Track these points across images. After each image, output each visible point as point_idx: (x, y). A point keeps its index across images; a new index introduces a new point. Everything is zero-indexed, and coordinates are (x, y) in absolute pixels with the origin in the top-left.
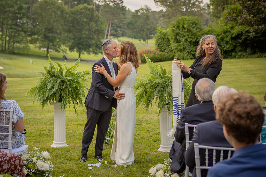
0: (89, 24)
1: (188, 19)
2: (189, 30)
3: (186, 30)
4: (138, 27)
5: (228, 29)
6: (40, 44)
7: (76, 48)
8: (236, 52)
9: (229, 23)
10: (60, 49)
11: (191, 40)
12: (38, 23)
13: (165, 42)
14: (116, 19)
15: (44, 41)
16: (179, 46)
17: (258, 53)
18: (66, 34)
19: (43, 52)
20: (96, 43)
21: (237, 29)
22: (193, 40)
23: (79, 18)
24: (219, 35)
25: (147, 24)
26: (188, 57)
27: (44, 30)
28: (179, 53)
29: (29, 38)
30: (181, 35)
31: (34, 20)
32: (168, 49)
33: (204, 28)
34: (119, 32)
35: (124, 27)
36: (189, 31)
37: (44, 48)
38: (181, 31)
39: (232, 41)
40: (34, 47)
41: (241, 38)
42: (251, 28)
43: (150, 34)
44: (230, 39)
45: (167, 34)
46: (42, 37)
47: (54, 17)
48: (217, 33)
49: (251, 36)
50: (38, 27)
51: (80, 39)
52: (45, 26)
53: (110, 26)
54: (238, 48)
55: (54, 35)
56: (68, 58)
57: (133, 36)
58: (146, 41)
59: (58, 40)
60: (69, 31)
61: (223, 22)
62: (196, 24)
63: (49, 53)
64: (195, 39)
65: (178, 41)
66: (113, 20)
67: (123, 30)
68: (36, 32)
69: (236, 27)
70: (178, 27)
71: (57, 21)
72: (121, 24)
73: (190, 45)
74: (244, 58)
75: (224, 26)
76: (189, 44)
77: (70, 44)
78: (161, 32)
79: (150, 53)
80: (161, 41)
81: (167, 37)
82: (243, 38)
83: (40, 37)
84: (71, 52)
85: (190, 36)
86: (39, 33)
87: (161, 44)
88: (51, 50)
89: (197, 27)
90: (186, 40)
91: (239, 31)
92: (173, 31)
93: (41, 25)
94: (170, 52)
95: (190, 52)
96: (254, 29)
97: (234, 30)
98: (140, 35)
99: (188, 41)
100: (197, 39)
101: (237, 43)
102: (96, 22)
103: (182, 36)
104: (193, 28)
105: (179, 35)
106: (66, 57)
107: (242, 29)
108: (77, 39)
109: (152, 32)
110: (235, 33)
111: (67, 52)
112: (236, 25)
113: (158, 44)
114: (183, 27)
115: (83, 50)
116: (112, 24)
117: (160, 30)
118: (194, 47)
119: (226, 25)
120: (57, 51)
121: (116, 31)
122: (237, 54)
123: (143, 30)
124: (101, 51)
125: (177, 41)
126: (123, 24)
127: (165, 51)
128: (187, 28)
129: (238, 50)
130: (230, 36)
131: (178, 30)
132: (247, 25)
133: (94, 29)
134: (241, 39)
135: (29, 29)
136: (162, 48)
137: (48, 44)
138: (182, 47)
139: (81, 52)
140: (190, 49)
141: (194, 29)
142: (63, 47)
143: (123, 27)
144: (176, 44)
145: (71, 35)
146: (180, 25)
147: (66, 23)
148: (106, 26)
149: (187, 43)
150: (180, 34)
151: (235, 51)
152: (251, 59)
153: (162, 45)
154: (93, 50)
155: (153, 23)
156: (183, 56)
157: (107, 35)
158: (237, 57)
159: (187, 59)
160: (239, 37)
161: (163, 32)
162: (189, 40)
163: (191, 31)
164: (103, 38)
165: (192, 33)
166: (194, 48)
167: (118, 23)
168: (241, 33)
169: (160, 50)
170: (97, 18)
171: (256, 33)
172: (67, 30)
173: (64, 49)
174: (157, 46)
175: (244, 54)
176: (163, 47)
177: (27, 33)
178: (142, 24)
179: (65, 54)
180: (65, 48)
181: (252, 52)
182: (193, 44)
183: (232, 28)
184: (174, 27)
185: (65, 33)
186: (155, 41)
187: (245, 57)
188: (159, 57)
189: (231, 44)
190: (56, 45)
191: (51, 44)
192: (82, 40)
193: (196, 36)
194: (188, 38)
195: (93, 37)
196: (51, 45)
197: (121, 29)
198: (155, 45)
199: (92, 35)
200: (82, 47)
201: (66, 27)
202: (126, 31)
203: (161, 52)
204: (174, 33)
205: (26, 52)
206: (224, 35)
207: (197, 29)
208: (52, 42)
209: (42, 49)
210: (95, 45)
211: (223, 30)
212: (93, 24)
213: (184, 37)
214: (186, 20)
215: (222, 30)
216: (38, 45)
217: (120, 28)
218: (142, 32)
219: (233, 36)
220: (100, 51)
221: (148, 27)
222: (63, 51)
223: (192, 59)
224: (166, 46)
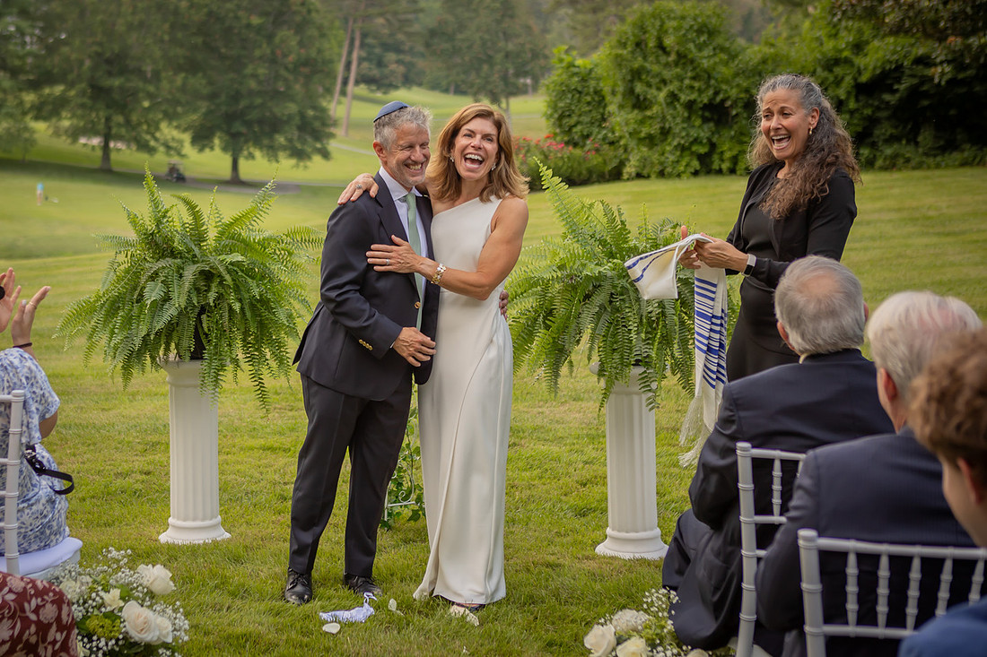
0: (270, 38)
1: (679, 13)
2: (683, 59)
3: (672, 58)
4: (470, 47)
5: (842, 51)
6: (75, 121)
7: (218, 134)
8: (873, 145)
9: (846, 28)
10: (156, 140)
11: (693, 96)
12: (63, 37)
13: (587, 109)
14: (381, 15)
15: (91, 109)
16: (642, 122)
17: (967, 146)
18: (179, 79)
19: (87, 151)
20: (302, 115)
21: (880, 52)
22: (700, 96)
23: (231, 15)
25: (505, 33)
26: (682, 168)
27: (88, 63)
28: (645, 149)
29: (29, 98)
30: (653, 77)
31: (50, 24)
32: (600, 136)
33: (744, 50)
34: (393, 67)
35: (411, 49)
36: (683, 61)
37: (89, 138)
38: (652, 63)
39: (857, 100)
40: (50, 131)
41: (896, 87)
42: (936, 45)
43: (518, 75)
44: (849, 93)
45: (593, 75)
46: (83, 93)
47: (130, 11)
48: (799, 66)
49: (936, 81)
50: (65, 50)
51: (236, 97)
52: (96, 48)
53: (357, 43)
54: (884, 130)
55: (129, 85)
56: (187, 174)
57: (449, 84)
58: (504, 105)
59: (146, 104)
60: (192, 67)
61: (823, 23)
62: (712, 33)
63: (113, 156)
64: (711, 92)
65: (640, 104)
66: (367, 18)
67: (408, 58)
68: (55, 71)
69: (876, 43)
70: (638, 45)
71: (141, 24)
72: (400, 37)
73: (689, 118)
74: (906, 168)
75: (825, 39)
76: (686, 114)
77: (194, 117)
78: (571, 65)
79: (528, 151)
80: (571, 104)
81: (595, 88)
82: (902, 87)
83: (72, 93)
84: (201, 150)
85: (687, 82)
86: (70, 77)
87: (569, 116)
88: (120, 145)
89: (715, 44)
90: (673, 97)
91: (888, 58)
92: (619, 61)
93: (77, 42)
94: (606, 147)
95: (689, 148)
96: (949, 48)
97: (866, 55)
98: (478, 81)
99: (682, 101)
100: (716, 93)
101: (878, 108)
102: (300, 28)
103: (654, 81)
104: (700, 48)
105: (644, 77)
106: (182, 171)
107: (899, 49)
108: (223, 98)
109: (528, 68)
110: (871, 68)
111: (184, 152)
112: (875, 37)
113: (556, 116)
114: (661, 47)
115: (251, 144)
116: (364, 35)
117: (564, 56)
118: (706, 127)
119: (835, 35)
120: (144, 147)
121: (380, 64)
122: (878, 154)
123: (490, 57)
124: (322, 144)
125: (634, 101)
126: (409, 35)
127: (588, 142)
128: (676, 49)
129: (884, 134)
130: (848, 80)
131: (640, 59)
132: (919, 35)
133: (292, 58)
134: (897, 90)
135: (29, 60)
136: (576, 132)
137: (108, 119)
138: (658, 126)
139: (241, 149)
140: (688, 135)
141: (706, 53)
142: (167, 131)
143: (407, 48)
144: (630, 116)
145: (198, 82)
146: (647, 36)
147: (180, 35)
148: (340, 46)
149: (675, 108)
150: (648, 72)
151: (872, 140)
152: (937, 172)
153: (574, 119)
154: (290, 141)
155: (528, 28)
156: (661, 163)
157: (345, 82)
158: (879, 163)
159: (679, 176)
160: (889, 82)
161: (578, 67)
162: (684, 98)
163: (692, 61)
164: (329, 91)
165: (698, 70)
166: (706, 130)
167: (386, 31)
168: (893, 67)
169: (566, 139)
170: (304, 10)
171: (955, 68)
172: (181, 61)
173: (173, 139)
174: (554, 124)
175: (908, 151)
176: (579, 128)
177: (23, 77)
178: (487, 37)
179: (175, 160)
180: (175, 133)
181: (942, 143)
182: (700, 113)
183: (858, 47)
184: (624, 45)
185: (175, 74)
186: (545, 104)
187: (913, 163)
188: (565, 168)
189: (857, 110)
190: (139, 124)
191: (120, 119)
192: (243, 104)
193: (713, 82)
194: (680, 90)
195: (289, 87)
196: (119, 125)
197: (401, 57)
198: (548, 119)
199: (286, 80)
200: (243, 130)
201: (180, 51)
202: (421, 63)
203: (570, 148)
204: (621, 70)
205: (17, 154)
206: (826, 74)
207: (718, 51)
208: (122, 113)
209: (83, 140)
210: (297, 120)
211: (823, 53)
212: (286, 35)
213: (662, 85)
214: (672, 15)
215: (819, 56)
216: (66, 123)
217: (398, 50)
218: (486, 67)
219: (864, 78)
220: (318, 146)
221: (510, 47)
222: (168, 147)
223: (696, 173)
224: (591, 122)
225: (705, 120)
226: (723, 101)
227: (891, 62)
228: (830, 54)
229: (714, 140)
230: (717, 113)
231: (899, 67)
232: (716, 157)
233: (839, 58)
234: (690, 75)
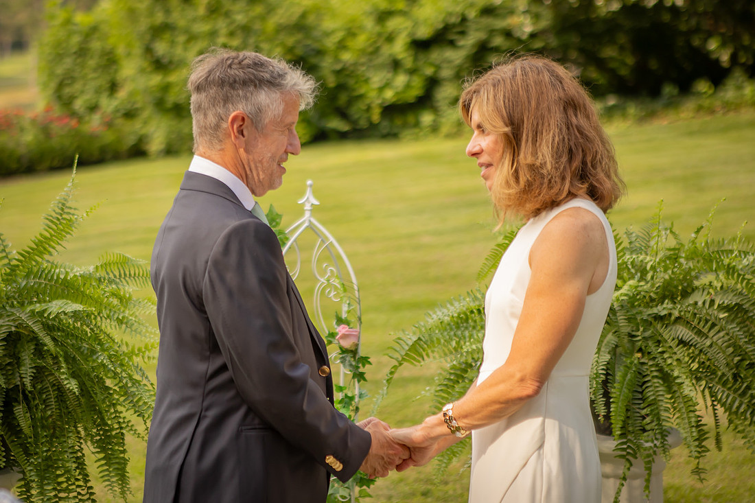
3: (202, 11)
8: (435, 110)
13: (94, 76)
21: (438, 4)
24: (354, 30)
32: (111, 109)
36: (215, 14)
39: (415, 58)
41: (460, 43)
45: (98, 34)
54: (447, 92)
65: (163, 67)
78: (68, 22)
80: (71, 70)
81: (102, 49)
82: (468, 42)
85: (221, 40)
87: (70, 84)
91: (450, 10)
92: (132, 16)
94: (120, 122)
103: (181, 39)
110: (429, 21)
113: (53, 85)
117: (57, 12)
122: (442, 120)
125: (155, 63)
127: (97, 116)
129: (447, 96)
130: (403, 37)
131: (161, 13)
134: (462, 46)
144: (151, 82)
151: (433, 105)
153: (77, 86)
158: (445, 129)
160: (452, 36)
161: (75, 25)
163: (227, 14)
165: (234, 25)
168: (457, 20)
169: (68, 112)
171: (533, 20)
174: (51, 95)
176: (84, 98)
186: (38, 71)
189: (415, 70)
198: (43, 89)
203: (75, 123)
204: (136, 27)
206: (378, 29)
211: (373, 5)
215: (369, 7)
224: (98, 91)
227: (450, 14)
228: (383, 6)
231: (464, 19)
233: (393, 9)
234: (224, 31)
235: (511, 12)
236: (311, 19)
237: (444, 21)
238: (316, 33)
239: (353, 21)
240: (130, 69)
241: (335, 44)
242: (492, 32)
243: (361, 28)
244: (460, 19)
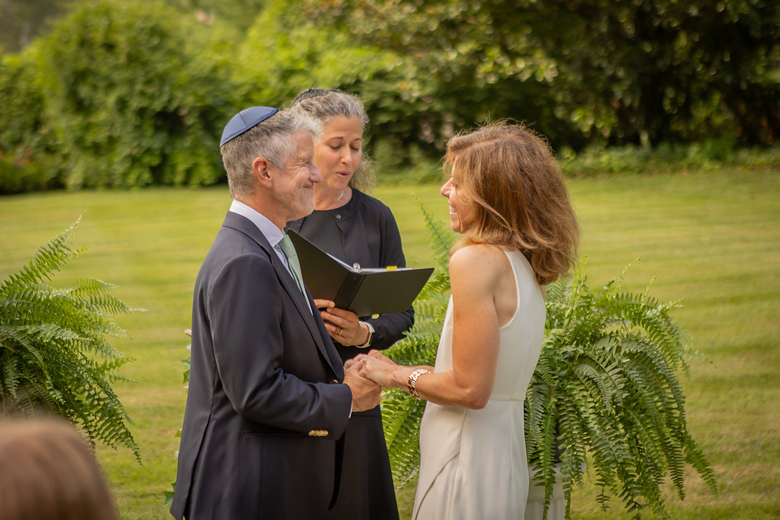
2: (134, 62)
3: (122, 59)
5: (297, 62)
9: (299, 38)
11: (144, 103)
16: (87, 127)
22: (152, 103)
24: (259, 86)
26: (133, 181)
28: (90, 159)
30: (100, 80)
32: (35, 143)
33: (195, 56)
36: (134, 64)
45: (24, 75)
49: (406, 98)
62: (163, 36)
64: (165, 98)
65: (81, 107)
70: (82, 44)
73: (140, 126)
75: (277, 49)
76: (138, 123)
81: (28, 89)
85: (139, 87)
89: (166, 48)
90: (122, 104)
92: (59, 60)
94: (41, 156)
95: (141, 159)
96: (418, 64)
97: (322, 67)
100: (170, 101)
103: (102, 84)
104: (155, 49)
105: (90, 79)
107: (358, 63)
110: (327, 80)
112: (330, 47)
114: (110, 47)
118: (158, 137)
125: (78, 105)
127: (19, 149)
128: (127, 50)
131: (85, 58)
138: (105, 134)
140: (139, 145)
141: (158, 56)
144: (73, 121)
146: (93, 34)
149: (125, 115)
150: (95, 74)
156: (109, 175)
159: (129, 188)
161: (5, 66)
162: (135, 104)
163: (144, 64)
165: (151, 74)
176: (10, 133)
181: (398, 160)
182: (152, 121)
183: (312, 58)
184: (66, 43)
193: (167, 89)
194: (131, 96)
204: (62, 71)
206: (280, 85)
207: (170, 55)
211: (278, 64)
213: (110, 89)
215: (274, 65)
223: (147, 186)
224: (23, 128)
225: (157, 129)
226: (178, 109)
227: (346, 76)
228: (287, 65)
229: (168, 150)
230: (169, 122)
231: (358, 81)
232: (167, 170)
233: (295, 68)
234: (142, 79)
235: (402, 78)
236: (221, 74)
237: (340, 81)
238: (225, 87)
239: (258, 77)
240: (52, 109)
241: (241, 96)
242: (384, 94)
243: (267, 84)
244: (354, 80)
